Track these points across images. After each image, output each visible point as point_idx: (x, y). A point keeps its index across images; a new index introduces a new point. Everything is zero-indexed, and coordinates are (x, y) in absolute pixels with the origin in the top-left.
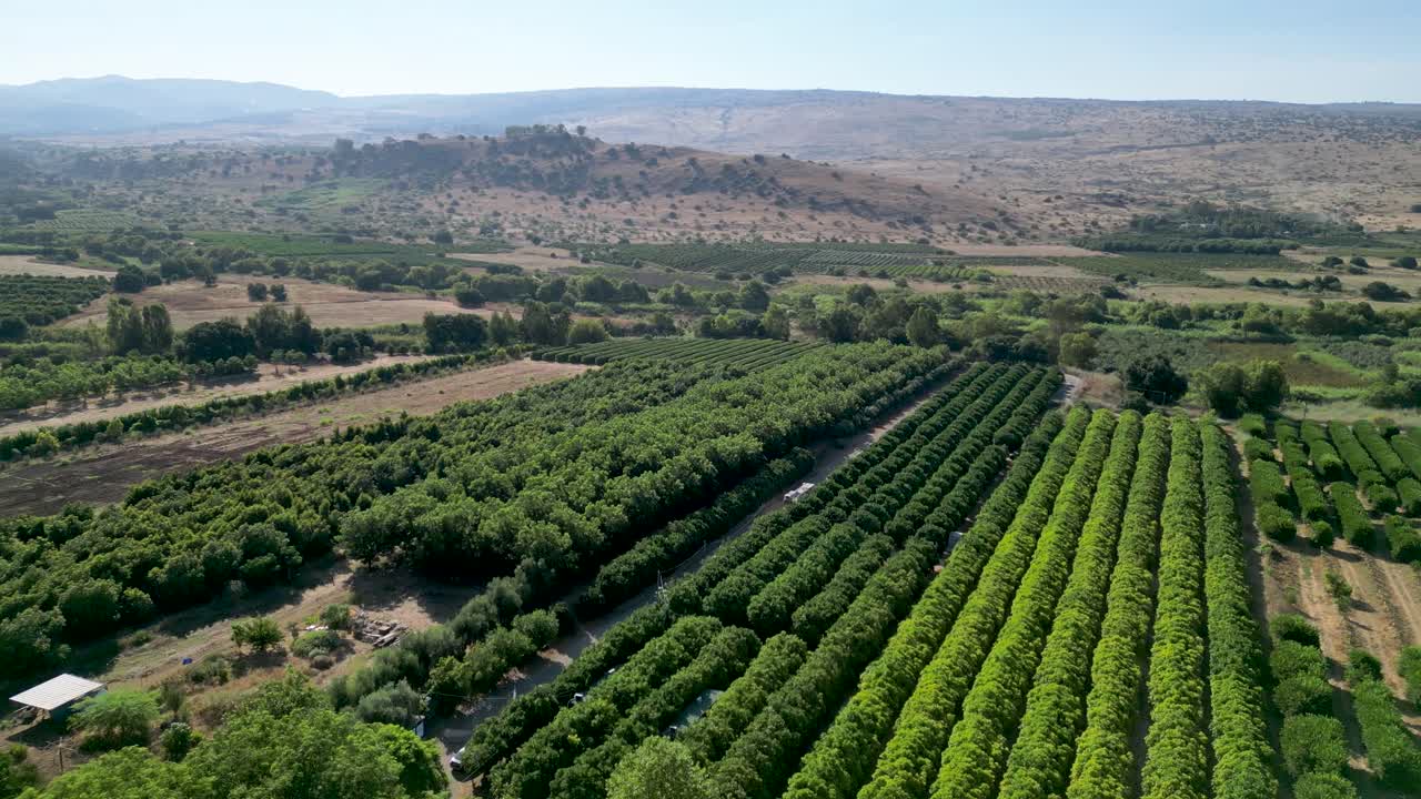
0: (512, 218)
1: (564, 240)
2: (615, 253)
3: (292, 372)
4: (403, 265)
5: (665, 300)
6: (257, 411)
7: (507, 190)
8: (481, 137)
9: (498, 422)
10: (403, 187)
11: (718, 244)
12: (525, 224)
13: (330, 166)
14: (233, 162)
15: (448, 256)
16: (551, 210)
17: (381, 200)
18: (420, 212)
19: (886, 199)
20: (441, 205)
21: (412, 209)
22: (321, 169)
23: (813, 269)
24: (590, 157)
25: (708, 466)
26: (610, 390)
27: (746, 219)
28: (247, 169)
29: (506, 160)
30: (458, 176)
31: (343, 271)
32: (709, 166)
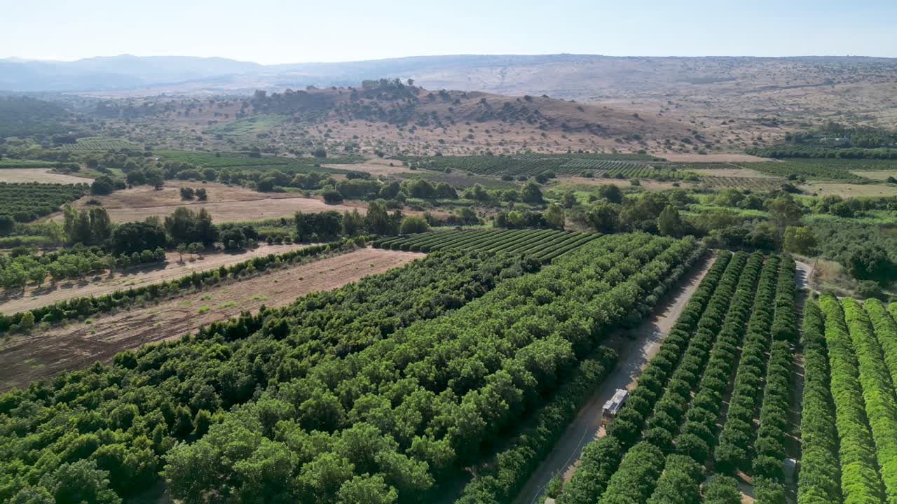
0: (365, 140)
1: (399, 154)
2: (433, 163)
3: (192, 260)
4: (291, 173)
5: (468, 196)
6: (152, 299)
7: (363, 122)
8: (346, 88)
9: (339, 318)
10: (297, 120)
11: (502, 156)
12: (373, 144)
13: (251, 108)
14: (192, 106)
15: (322, 166)
16: (391, 134)
17: (283, 130)
18: (307, 137)
19: (615, 124)
20: (320, 132)
21: (302, 134)
22: (246, 110)
23: (570, 172)
24: (416, 99)
25: (529, 377)
26: (432, 281)
27: (520, 139)
28: (200, 110)
29: (362, 102)
30: (332, 113)
31: (251, 178)
32: (495, 103)
